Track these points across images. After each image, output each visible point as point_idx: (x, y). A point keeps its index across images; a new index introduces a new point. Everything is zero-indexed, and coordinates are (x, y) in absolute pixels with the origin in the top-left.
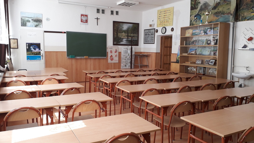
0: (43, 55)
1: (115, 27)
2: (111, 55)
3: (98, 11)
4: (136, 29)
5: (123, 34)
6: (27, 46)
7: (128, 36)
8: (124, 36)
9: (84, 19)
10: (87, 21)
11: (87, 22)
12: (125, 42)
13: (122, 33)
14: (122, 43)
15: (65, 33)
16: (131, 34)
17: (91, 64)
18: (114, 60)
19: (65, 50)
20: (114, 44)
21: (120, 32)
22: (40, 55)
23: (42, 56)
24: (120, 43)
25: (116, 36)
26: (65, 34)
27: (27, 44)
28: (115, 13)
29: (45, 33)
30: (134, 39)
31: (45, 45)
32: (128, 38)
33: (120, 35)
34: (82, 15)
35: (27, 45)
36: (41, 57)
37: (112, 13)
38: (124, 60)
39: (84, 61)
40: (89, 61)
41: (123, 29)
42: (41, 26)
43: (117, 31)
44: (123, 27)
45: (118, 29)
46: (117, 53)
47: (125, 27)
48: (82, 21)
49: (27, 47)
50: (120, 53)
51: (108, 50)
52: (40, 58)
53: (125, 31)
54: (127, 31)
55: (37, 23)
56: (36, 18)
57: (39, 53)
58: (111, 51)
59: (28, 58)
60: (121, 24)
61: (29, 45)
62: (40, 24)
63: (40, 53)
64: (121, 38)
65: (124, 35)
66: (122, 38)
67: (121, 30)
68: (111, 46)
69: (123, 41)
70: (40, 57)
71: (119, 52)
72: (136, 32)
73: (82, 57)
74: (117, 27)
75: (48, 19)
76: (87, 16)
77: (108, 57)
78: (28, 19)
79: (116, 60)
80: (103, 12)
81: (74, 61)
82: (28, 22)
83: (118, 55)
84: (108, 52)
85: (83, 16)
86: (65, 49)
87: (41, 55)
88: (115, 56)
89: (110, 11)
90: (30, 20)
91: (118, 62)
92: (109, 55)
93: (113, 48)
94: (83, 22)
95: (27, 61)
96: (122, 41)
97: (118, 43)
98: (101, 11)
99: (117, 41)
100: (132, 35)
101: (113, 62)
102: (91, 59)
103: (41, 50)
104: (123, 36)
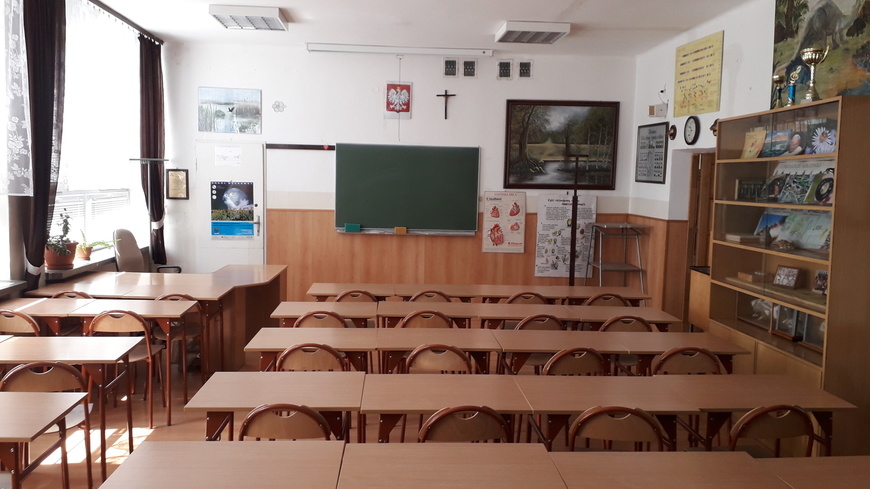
0: (261, 221)
1: (513, 121)
2: (496, 226)
3: (450, 67)
4: (604, 126)
5: (549, 144)
6: (214, 192)
7: (567, 154)
8: (550, 155)
9: (398, 98)
10: (407, 107)
11: (407, 110)
12: (555, 174)
13: (544, 141)
14: (541, 180)
15: (331, 148)
16: (583, 146)
17: (417, 256)
18: (506, 242)
19: (332, 206)
20: (507, 185)
21: (534, 140)
22: (252, 219)
23: (258, 223)
24: (532, 179)
25: (515, 154)
26: (333, 153)
27: (214, 187)
28: (515, 70)
29: (270, 152)
30: (597, 165)
31: (269, 189)
32: (566, 161)
33: (532, 150)
34: (391, 87)
35: (212, 190)
36: (255, 226)
37: (505, 70)
38: (546, 245)
39: (393, 244)
40: (410, 244)
41: (548, 127)
42: (257, 127)
43: (523, 135)
44: (547, 121)
45: (526, 129)
46: (521, 219)
47: (556, 120)
48: (392, 107)
49: (212, 194)
50: (531, 219)
51: (485, 207)
52: (252, 229)
53: (554, 136)
54: (565, 135)
55: (245, 120)
56: (242, 103)
57: (249, 215)
58: (495, 209)
59: (217, 229)
60: (540, 109)
61: (221, 189)
62: (255, 121)
63: (251, 212)
64: (536, 163)
65: (551, 152)
66: (542, 161)
67: (540, 131)
68: (497, 193)
69: (546, 174)
70: (251, 227)
71: (527, 215)
72: (603, 135)
73: (388, 231)
74: (524, 120)
75: (278, 107)
76: (407, 88)
77: (480, 229)
78: (219, 108)
79: (514, 242)
80: (470, 68)
81: (358, 242)
82: (218, 116)
83: (522, 226)
84: (481, 215)
85: (393, 91)
86: (331, 204)
87: (255, 220)
88: (512, 228)
89: (497, 63)
90: (225, 109)
91: (522, 251)
92: (488, 223)
93: (503, 197)
94: (393, 110)
95: (213, 239)
96: (541, 173)
97: (525, 178)
98: (460, 68)
99: (519, 173)
100: (586, 148)
101: (503, 248)
102: (418, 236)
103: (256, 205)
104: (546, 153)
